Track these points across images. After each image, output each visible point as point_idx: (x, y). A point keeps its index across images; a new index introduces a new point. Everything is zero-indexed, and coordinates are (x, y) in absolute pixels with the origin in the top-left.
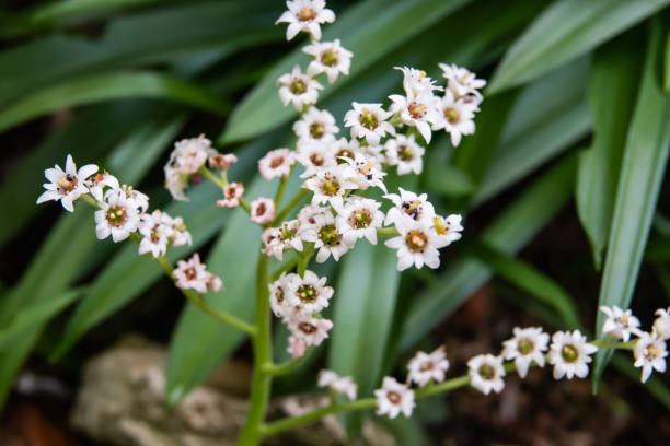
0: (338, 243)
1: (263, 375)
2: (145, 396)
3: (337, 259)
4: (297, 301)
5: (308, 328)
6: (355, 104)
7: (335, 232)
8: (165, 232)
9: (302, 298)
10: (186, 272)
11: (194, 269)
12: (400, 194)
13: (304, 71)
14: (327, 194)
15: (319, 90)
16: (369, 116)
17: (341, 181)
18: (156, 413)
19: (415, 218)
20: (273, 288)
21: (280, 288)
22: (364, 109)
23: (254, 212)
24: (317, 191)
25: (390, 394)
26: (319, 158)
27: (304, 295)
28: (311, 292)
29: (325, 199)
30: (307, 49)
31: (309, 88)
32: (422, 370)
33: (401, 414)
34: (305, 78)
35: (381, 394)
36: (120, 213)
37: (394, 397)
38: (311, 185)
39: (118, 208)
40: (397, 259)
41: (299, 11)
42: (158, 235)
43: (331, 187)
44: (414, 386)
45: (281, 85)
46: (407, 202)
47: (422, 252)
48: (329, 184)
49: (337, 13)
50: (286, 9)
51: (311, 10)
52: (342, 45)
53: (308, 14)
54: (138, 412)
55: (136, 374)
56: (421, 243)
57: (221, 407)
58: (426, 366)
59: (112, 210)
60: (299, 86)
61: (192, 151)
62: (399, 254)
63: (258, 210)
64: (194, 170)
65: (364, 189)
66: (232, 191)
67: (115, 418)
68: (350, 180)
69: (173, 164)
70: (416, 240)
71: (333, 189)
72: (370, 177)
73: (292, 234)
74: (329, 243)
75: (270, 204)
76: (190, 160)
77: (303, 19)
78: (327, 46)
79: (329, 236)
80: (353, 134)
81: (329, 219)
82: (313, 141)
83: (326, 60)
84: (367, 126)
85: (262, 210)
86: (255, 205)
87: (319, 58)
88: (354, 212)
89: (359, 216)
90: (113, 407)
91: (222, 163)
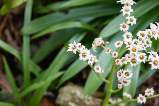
0: (135, 63)
1: (109, 93)
2: (75, 97)
3: (135, 66)
4: (125, 76)
5: (125, 82)
6: (139, 31)
7: (135, 60)
8: (93, 59)
9: (126, 75)
10: (97, 68)
11: (98, 68)
12: (151, 52)
13: (126, 23)
14: (134, 51)
15: (129, 28)
16: (143, 34)
17: (137, 49)
18: (77, 101)
19: (155, 57)
20: (118, 73)
21: (119, 73)
22: (141, 32)
23: (113, 55)
24: (131, 51)
25: (140, 98)
26: (130, 43)
27: (126, 74)
28: (128, 74)
29: (133, 53)
30: (127, 18)
31: (127, 27)
32: (148, 93)
33: (143, 103)
34: (126, 24)
35: (138, 98)
36: (85, 54)
37: (141, 99)
38: (129, 49)
39: (85, 53)
40: (151, 67)
41: (125, 9)
42: (92, 60)
43: (134, 50)
44: (146, 96)
45: (120, 26)
46: (153, 54)
47: (157, 65)
48: (134, 49)
49: (134, 10)
50: (122, 9)
51: (128, 9)
52: (134, 17)
53: (127, 10)
54: (73, 101)
55: (73, 92)
56: (157, 63)
57: (93, 100)
58: (149, 92)
59: (83, 54)
60: (125, 26)
61: (99, 41)
62: (152, 66)
63: (114, 55)
64: (99, 45)
65: (142, 50)
66: (108, 50)
67: (67, 102)
68: (139, 48)
69: (94, 43)
70: (156, 63)
71: (135, 50)
72: (143, 48)
73: (124, 60)
74: (133, 63)
75: (117, 53)
76: (99, 43)
77: (126, 11)
78: (131, 17)
79: (134, 61)
80: (139, 38)
81: (133, 57)
82: (127, 39)
83: (131, 20)
84: (142, 36)
85: (115, 55)
86: (113, 53)
87: (129, 20)
88: (140, 56)
89: (142, 57)
90: (67, 99)
91: (106, 44)
